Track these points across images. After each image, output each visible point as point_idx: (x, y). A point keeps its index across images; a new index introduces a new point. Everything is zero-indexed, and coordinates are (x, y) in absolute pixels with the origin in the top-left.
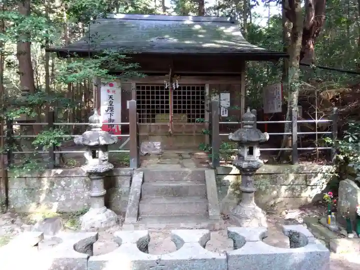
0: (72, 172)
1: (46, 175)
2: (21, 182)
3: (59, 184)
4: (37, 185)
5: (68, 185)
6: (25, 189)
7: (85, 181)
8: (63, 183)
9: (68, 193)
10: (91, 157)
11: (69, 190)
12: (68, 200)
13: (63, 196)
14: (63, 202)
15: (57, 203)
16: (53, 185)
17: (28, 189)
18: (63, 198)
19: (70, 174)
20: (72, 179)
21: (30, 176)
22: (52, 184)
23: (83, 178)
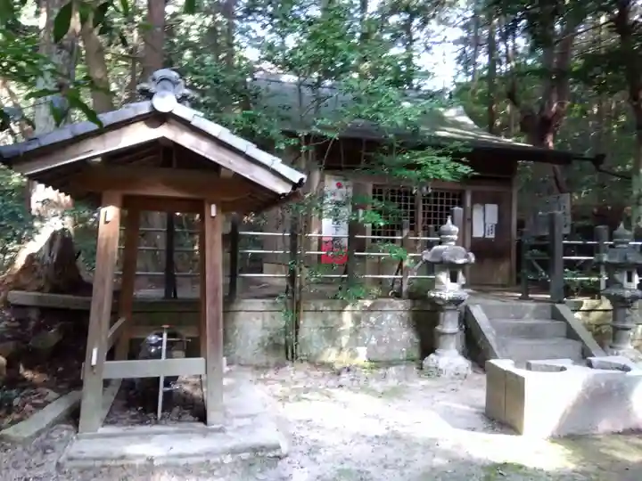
0: (385, 304)
1: (349, 307)
2: (315, 317)
3: (368, 321)
4: (336, 323)
5: (378, 322)
6: (321, 328)
7: (401, 316)
8: (373, 319)
9: (379, 332)
10: (449, 280)
11: (380, 330)
12: (379, 343)
13: (373, 338)
14: (374, 346)
15: (366, 348)
16: (360, 323)
17: (325, 328)
18: (374, 341)
19: (382, 307)
20: (384, 314)
21: (328, 309)
22: (357, 320)
23: (399, 313)
